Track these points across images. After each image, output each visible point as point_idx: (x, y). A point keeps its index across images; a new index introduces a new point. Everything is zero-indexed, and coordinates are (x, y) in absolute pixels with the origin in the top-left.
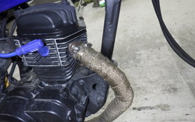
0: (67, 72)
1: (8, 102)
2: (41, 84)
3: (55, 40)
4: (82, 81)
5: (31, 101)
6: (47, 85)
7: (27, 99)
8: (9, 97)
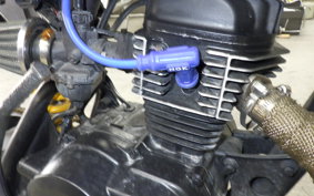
0: (215, 134)
1: (79, 156)
2: (147, 140)
3: (230, 57)
4: (231, 161)
5: (124, 170)
6: (158, 146)
7: (116, 163)
8: (80, 147)
